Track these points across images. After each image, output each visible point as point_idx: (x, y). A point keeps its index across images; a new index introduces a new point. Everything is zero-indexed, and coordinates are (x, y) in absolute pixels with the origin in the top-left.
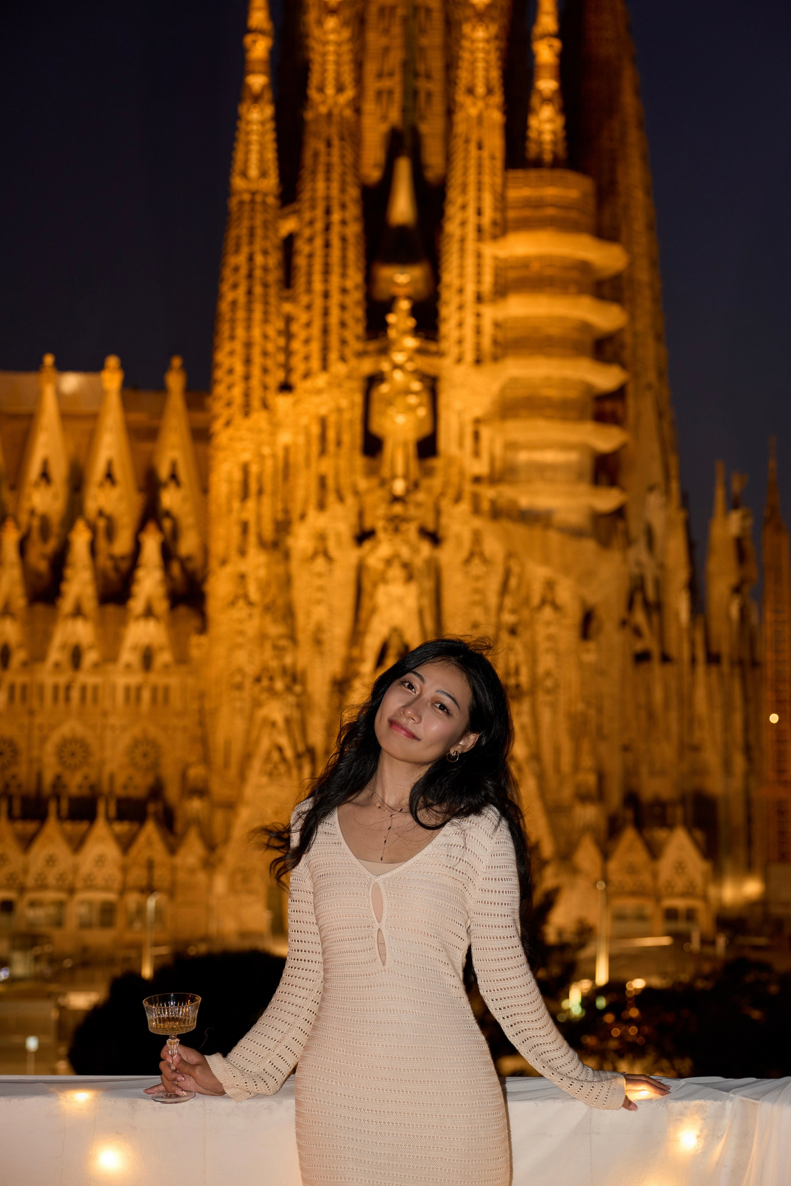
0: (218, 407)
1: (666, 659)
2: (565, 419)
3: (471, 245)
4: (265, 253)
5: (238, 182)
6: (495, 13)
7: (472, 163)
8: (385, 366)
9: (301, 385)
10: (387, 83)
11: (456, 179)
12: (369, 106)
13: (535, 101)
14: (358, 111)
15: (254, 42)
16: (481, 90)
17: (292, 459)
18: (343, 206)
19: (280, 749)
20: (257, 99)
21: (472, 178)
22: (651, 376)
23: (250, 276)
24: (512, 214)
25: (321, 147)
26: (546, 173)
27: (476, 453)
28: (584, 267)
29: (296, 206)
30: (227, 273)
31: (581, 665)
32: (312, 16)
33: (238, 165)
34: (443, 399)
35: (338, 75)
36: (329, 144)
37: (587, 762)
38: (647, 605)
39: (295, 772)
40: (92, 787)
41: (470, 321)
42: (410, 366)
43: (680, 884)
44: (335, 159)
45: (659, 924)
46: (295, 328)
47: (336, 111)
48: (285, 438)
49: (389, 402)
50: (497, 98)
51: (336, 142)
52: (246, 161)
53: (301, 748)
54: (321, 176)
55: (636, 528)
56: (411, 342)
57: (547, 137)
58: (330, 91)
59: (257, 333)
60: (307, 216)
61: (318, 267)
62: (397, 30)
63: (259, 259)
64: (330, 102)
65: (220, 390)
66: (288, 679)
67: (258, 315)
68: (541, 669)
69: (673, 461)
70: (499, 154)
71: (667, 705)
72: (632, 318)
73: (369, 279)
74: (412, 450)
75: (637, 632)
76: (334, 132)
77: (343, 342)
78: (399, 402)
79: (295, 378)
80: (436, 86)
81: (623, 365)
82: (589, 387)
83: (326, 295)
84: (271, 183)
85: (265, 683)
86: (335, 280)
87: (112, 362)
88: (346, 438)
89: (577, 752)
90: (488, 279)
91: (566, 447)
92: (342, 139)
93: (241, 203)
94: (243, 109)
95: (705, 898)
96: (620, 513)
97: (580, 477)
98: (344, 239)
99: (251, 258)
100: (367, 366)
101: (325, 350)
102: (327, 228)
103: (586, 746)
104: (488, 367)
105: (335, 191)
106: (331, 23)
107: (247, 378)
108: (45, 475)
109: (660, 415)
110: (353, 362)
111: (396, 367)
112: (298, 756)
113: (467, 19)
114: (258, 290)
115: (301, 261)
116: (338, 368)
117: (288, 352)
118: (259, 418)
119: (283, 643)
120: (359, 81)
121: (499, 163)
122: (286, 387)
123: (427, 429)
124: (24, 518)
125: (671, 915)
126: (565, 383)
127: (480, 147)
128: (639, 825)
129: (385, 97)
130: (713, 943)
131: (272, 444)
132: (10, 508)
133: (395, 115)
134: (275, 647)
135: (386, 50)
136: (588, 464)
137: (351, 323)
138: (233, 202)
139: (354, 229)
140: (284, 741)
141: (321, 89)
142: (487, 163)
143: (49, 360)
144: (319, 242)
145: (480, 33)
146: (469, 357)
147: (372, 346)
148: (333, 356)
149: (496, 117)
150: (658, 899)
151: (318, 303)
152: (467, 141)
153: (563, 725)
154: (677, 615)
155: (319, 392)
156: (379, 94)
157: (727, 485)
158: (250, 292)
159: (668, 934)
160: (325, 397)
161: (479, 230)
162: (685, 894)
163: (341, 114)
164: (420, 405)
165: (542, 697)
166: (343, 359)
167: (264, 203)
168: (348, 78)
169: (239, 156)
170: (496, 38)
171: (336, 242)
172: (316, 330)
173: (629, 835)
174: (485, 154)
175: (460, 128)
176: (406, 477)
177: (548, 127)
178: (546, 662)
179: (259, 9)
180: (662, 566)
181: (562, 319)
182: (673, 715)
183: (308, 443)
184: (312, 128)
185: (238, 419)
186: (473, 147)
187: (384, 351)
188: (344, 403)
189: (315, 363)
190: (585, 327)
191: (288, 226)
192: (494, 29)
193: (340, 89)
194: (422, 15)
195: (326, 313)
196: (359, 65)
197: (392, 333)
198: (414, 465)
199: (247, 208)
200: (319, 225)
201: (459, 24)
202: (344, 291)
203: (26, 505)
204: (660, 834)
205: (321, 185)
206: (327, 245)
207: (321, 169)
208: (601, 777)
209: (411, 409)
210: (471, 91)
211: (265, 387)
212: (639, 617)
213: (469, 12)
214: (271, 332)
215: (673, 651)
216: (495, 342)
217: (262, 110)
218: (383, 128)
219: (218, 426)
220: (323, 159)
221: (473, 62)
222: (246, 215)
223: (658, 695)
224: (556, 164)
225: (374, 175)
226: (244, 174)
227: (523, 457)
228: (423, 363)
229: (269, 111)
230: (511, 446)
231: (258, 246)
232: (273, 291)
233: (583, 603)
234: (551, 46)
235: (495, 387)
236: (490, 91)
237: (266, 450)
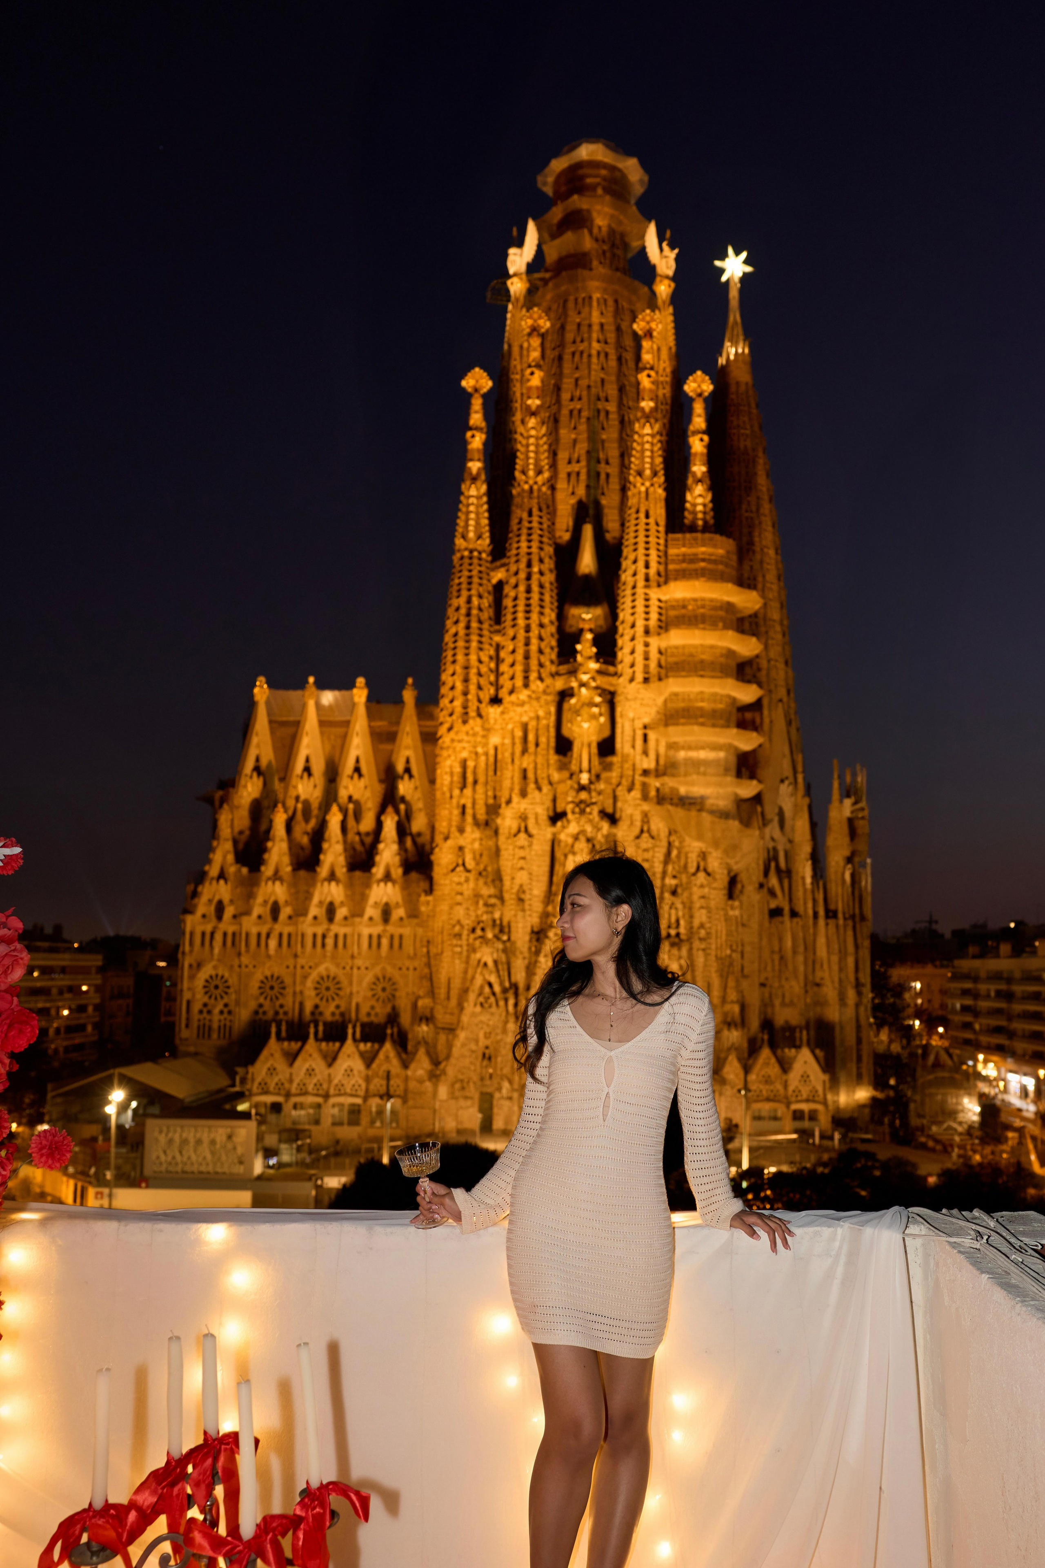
0: (443, 716)
1: (794, 914)
2: (714, 726)
3: (640, 591)
4: (480, 596)
5: (459, 542)
6: (659, 416)
7: (642, 527)
8: (574, 684)
9: (507, 699)
10: (575, 467)
11: (629, 539)
12: (561, 485)
13: (690, 481)
14: (553, 488)
15: (473, 436)
16: (648, 472)
17: (499, 757)
18: (541, 561)
19: (490, 985)
20: (474, 479)
21: (641, 539)
22: (782, 692)
23: (468, 614)
24: (671, 567)
25: (525, 515)
26: (699, 535)
27: (645, 753)
28: (729, 607)
29: (505, 560)
30: (450, 611)
31: (727, 919)
32: (518, 417)
33: (460, 530)
34: (618, 710)
35: (537, 460)
36: (530, 514)
37: (732, 995)
38: (778, 870)
39: (502, 1003)
40: (342, 1014)
41: (640, 649)
42: (593, 684)
43: (805, 1093)
44: (535, 524)
45: (788, 1123)
46: (502, 654)
47: (535, 487)
48: (495, 740)
49: (577, 713)
50: (661, 479)
51: (535, 511)
52: (467, 525)
53: (507, 984)
54: (524, 538)
55: (771, 812)
56: (593, 665)
57: (700, 508)
58: (531, 473)
59: (473, 658)
60: (513, 568)
61: (521, 608)
62: (583, 427)
63: (475, 601)
64: (531, 482)
65: (444, 702)
66: (497, 930)
67: (474, 644)
68: (696, 923)
69: (799, 758)
70: (662, 522)
71: (795, 952)
72: (766, 647)
73: (561, 617)
74: (594, 750)
75: (772, 893)
76: (534, 503)
77: (541, 665)
78: (585, 711)
79: (503, 693)
80: (613, 470)
81: (760, 685)
82: (734, 700)
83: (528, 629)
84: (486, 541)
85: (479, 932)
86: (534, 616)
87: (361, 681)
88: (543, 740)
89: (725, 988)
90: (654, 616)
91: (715, 747)
92: (540, 510)
93: (462, 558)
94: (463, 487)
95: (825, 1103)
96: (758, 799)
97: (727, 770)
98: (541, 586)
99: (469, 601)
100: (560, 684)
101: (527, 671)
102: (529, 577)
103: (731, 983)
104: (654, 685)
105: (534, 550)
106: (532, 422)
107: (465, 693)
108: (307, 770)
109: (789, 723)
110: (548, 681)
111: (582, 685)
112: (505, 991)
113: (638, 420)
114: (474, 625)
115: (508, 602)
116: (537, 686)
117: (498, 673)
118: (475, 724)
119: (493, 901)
120: (553, 466)
121: (662, 529)
122: (496, 700)
123: (606, 733)
124: (291, 803)
125: (798, 1116)
126: (714, 697)
127: (647, 516)
128: (773, 1046)
129: (573, 477)
130: (831, 1138)
131: (486, 745)
132: (281, 796)
133: (581, 491)
134: (486, 905)
135: (575, 442)
136: (733, 760)
137: (547, 651)
138: (456, 558)
139: (549, 578)
140: (493, 979)
141: (524, 472)
142: (653, 527)
143: (311, 680)
144: (522, 588)
145: (647, 430)
146: (640, 677)
147: (563, 668)
148: (533, 676)
149: (661, 492)
150: (788, 1105)
151: (521, 634)
152: (638, 512)
153: (714, 966)
154: (803, 878)
155: (522, 704)
156: (569, 475)
157: (841, 777)
158: (468, 627)
159: (796, 1131)
160: (526, 707)
161: (647, 579)
162: (807, 1101)
163: (539, 490)
164: (601, 714)
165: (697, 944)
166: (541, 679)
167: (480, 559)
168: (545, 463)
169: (461, 522)
170: (660, 433)
171: (535, 588)
172: (519, 656)
173: (766, 1053)
174: (651, 521)
175: (632, 501)
176: (590, 771)
177: (700, 500)
178: (700, 916)
179: (476, 412)
180: (790, 841)
181: (712, 647)
182: (800, 958)
183: (514, 744)
184: (517, 500)
185: (458, 725)
186: (642, 515)
187: (573, 672)
188: (541, 713)
189: (519, 682)
190: (730, 653)
191: (499, 575)
192: (657, 427)
193: (539, 472)
194: (602, 414)
195: (527, 643)
196: (554, 454)
197: (579, 658)
198: (596, 760)
199: (467, 561)
200: (522, 575)
201: (631, 423)
202: (541, 625)
203: (293, 793)
204: (790, 1052)
205: (524, 544)
206: (529, 591)
207: (524, 531)
208: (743, 1007)
209: (594, 717)
210: (640, 474)
211: (480, 701)
212: (774, 881)
213: (639, 414)
214: (485, 659)
215: (800, 909)
216: (660, 665)
217: (478, 489)
218: (573, 501)
219: (443, 730)
220: (525, 524)
221: (643, 451)
222: (466, 566)
223: (789, 943)
224: (706, 529)
225: (567, 537)
226: (464, 537)
227: (682, 754)
228: (603, 681)
229: (484, 488)
230: (671, 746)
231: (474, 592)
232: (486, 626)
233: (730, 871)
234: (702, 440)
235: (660, 701)
236: (655, 474)
237: (480, 750)
